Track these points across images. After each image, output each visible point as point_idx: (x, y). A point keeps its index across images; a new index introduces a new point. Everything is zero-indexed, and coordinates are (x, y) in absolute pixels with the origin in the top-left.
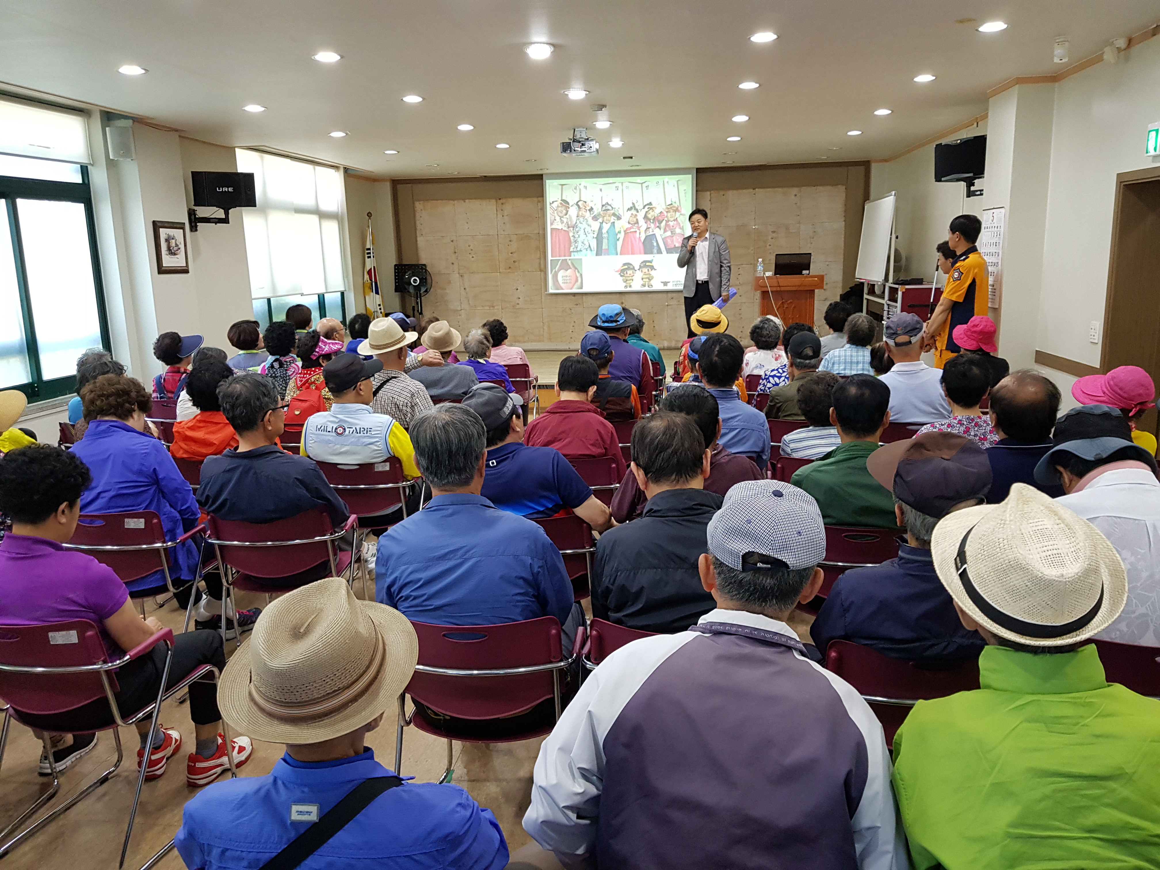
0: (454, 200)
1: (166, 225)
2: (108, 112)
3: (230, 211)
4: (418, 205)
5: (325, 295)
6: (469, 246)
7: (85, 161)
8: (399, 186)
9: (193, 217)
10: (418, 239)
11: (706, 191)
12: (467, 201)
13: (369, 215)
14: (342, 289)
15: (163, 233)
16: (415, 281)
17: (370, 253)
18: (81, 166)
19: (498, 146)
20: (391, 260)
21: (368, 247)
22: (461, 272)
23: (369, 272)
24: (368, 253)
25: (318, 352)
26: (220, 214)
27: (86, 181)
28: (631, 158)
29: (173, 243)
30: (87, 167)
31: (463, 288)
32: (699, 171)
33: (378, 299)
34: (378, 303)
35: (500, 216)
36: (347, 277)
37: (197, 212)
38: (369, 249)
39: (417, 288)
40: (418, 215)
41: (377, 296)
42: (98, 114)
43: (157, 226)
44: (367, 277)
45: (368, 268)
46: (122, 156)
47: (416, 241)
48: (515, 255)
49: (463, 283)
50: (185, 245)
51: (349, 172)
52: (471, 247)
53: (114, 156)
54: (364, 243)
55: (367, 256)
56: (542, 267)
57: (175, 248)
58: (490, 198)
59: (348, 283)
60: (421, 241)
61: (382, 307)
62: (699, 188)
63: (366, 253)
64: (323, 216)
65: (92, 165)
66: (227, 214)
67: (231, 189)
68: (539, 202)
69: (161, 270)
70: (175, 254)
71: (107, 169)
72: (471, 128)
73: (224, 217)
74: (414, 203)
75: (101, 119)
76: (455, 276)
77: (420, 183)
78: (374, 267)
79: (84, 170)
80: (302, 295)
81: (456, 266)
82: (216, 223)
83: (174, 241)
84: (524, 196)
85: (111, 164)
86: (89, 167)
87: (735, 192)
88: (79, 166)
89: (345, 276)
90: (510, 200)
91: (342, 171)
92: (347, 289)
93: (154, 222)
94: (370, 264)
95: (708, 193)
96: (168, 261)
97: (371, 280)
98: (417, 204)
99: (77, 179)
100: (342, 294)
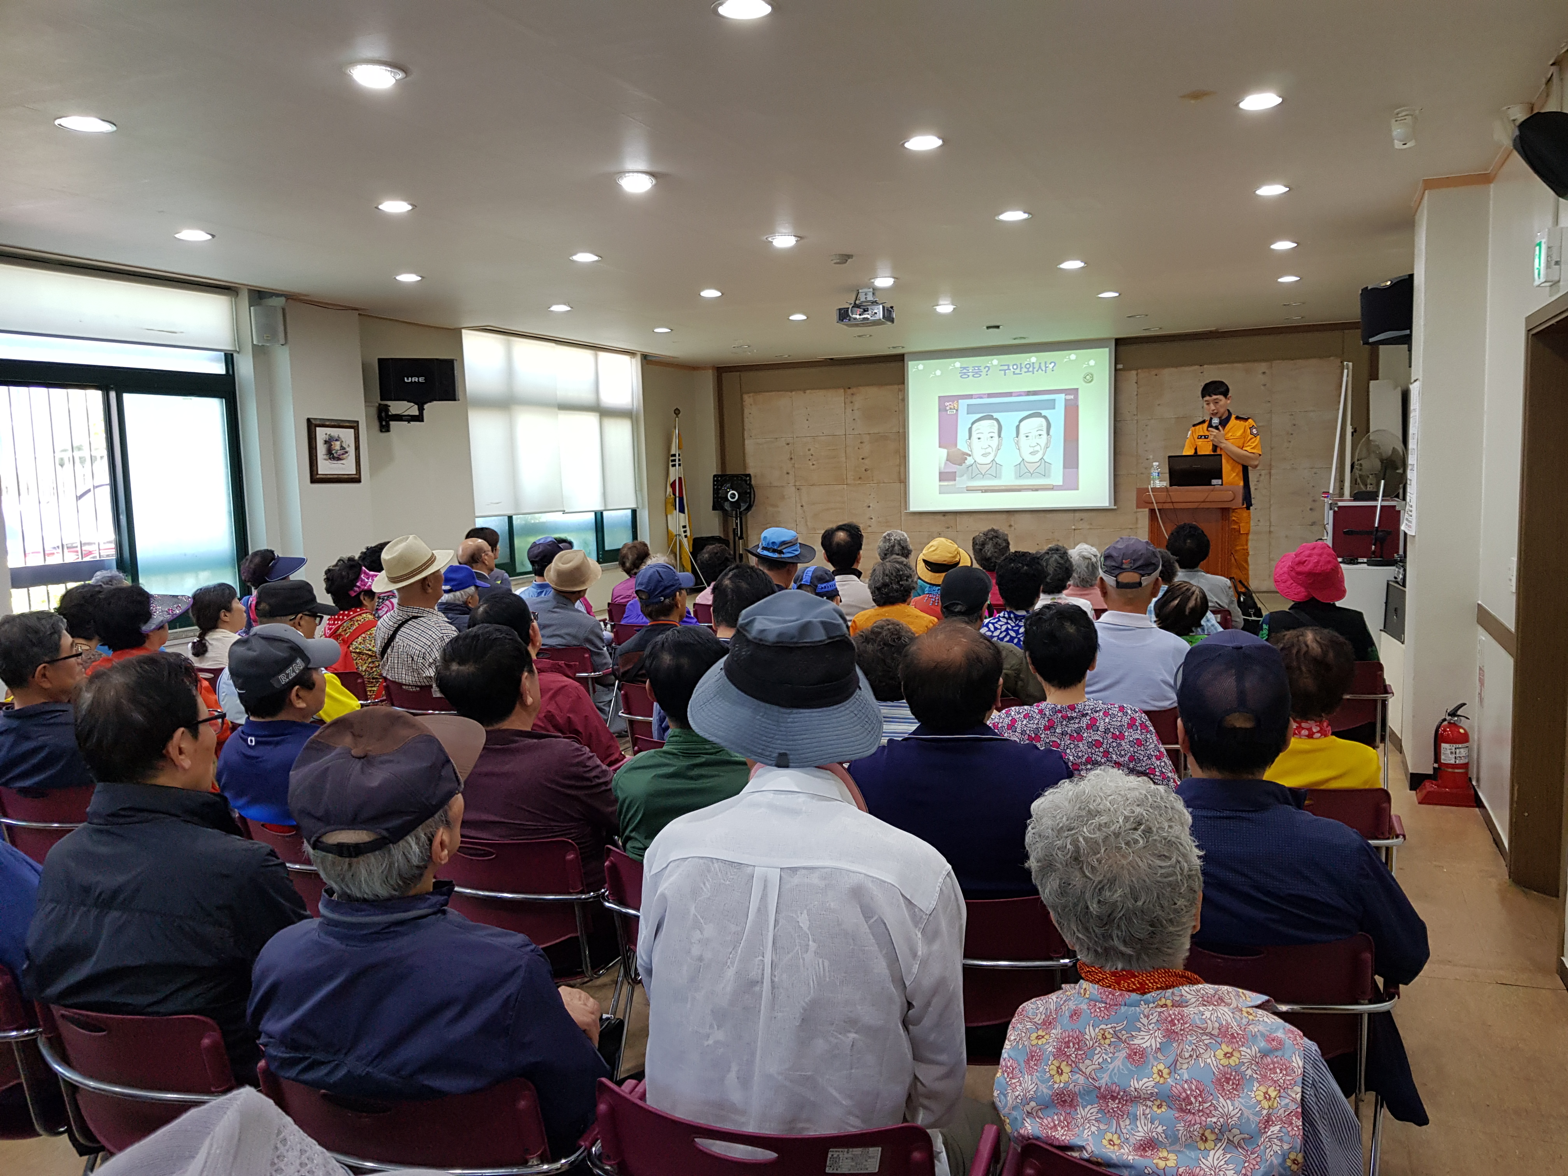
0: (791, 391)
1: (327, 423)
2: (259, 291)
3: (426, 406)
4: (748, 399)
5: (605, 513)
6: (809, 450)
7: (229, 347)
8: (724, 375)
9: (383, 414)
10: (746, 442)
11: (1131, 370)
12: (808, 391)
13: (677, 412)
14: (633, 506)
15: (322, 434)
16: (733, 495)
17: (674, 461)
18: (226, 355)
19: (792, 318)
20: (711, 468)
21: (673, 452)
22: (797, 484)
23: (673, 485)
24: (673, 461)
25: (359, 587)
26: (414, 411)
27: (231, 372)
28: (998, 327)
29: (337, 445)
30: (232, 355)
31: (799, 505)
32: (1119, 342)
33: (683, 519)
34: (683, 524)
35: (849, 411)
36: (641, 490)
37: (390, 408)
38: (674, 455)
39: (735, 505)
40: (746, 411)
41: (682, 515)
42: (246, 294)
43: (312, 426)
44: (669, 490)
45: (671, 480)
46: (268, 341)
47: (744, 445)
48: (866, 461)
49: (800, 499)
50: (357, 448)
51: (649, 358)
52: (811, 452)
53: (258, 341)
54: (669, 449)
55: (671, 463)
56: (902, 477)
57: (340, 452)
58: (836, 387)
59: (642, 497)
60: (749, 445)
61: (688, 529)
62: (1120, 366)
63: (670, 459)
64: (605, 413)
65: (238, 352)
66: (421, 410)
67: (421, 380)
68: (900, 390)
69: (315, 478)
70: (339, 459)
71: (253, 357)
72: (718, 294)
73: (417, 413)
74: (741, 396)
75: (250, 299)
76: (791, 490)
77: (751, 370)
78: (680, 479)
79: (229, 359)
80: (564, 512)
81: (791, 477)
82: (409, 421)
83: (338, 443)
84: (881, 384)
85: (260, 352)
86: (235, 355)
87: (1174, 370)
88: (223, 354)
89: (638, 489)
90: (863, 390)
91: (639, 358)
92: (640, 507)
93: (309, 420)
94: (674, 473)
95: (1134, 372)
96: (325, 467)
97: (674, 494)
98: (746, 397)
99: (219, 369)
100: (634, 512)
